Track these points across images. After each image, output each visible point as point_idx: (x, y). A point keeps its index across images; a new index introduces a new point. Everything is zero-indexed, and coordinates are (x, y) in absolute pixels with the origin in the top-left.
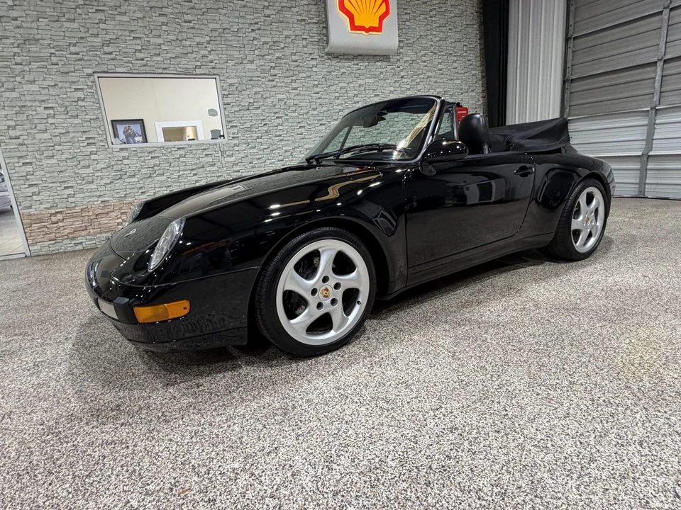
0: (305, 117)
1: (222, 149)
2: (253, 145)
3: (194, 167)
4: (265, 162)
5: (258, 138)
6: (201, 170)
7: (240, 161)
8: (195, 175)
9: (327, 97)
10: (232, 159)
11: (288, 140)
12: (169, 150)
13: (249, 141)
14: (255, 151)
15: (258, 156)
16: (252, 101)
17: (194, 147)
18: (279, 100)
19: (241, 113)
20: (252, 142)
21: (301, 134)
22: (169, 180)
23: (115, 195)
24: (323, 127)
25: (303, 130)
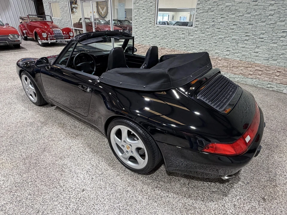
0: (240, 18)
1: (189, 32)
2: (203, 32)
3: (177, 38)
4: (207, 42)
5: (207, 28)
6: (179, 40)
7: (195, 39)
8: (176, 41)
9: (263, 4)
10: (192, 37)
11: (224, 32)
12: (171, 29)
13: (202, 29)
14: (204, 35)
15: (204, 38)
16: (210, 7)
17: (179, 29)
18: (227, 6)
19: (203, 14)
20: (203, 30)
21: (233, 29)
22: (168, 42)
23: (152, 44)
24: (250, 26)
25: (235, 27)
